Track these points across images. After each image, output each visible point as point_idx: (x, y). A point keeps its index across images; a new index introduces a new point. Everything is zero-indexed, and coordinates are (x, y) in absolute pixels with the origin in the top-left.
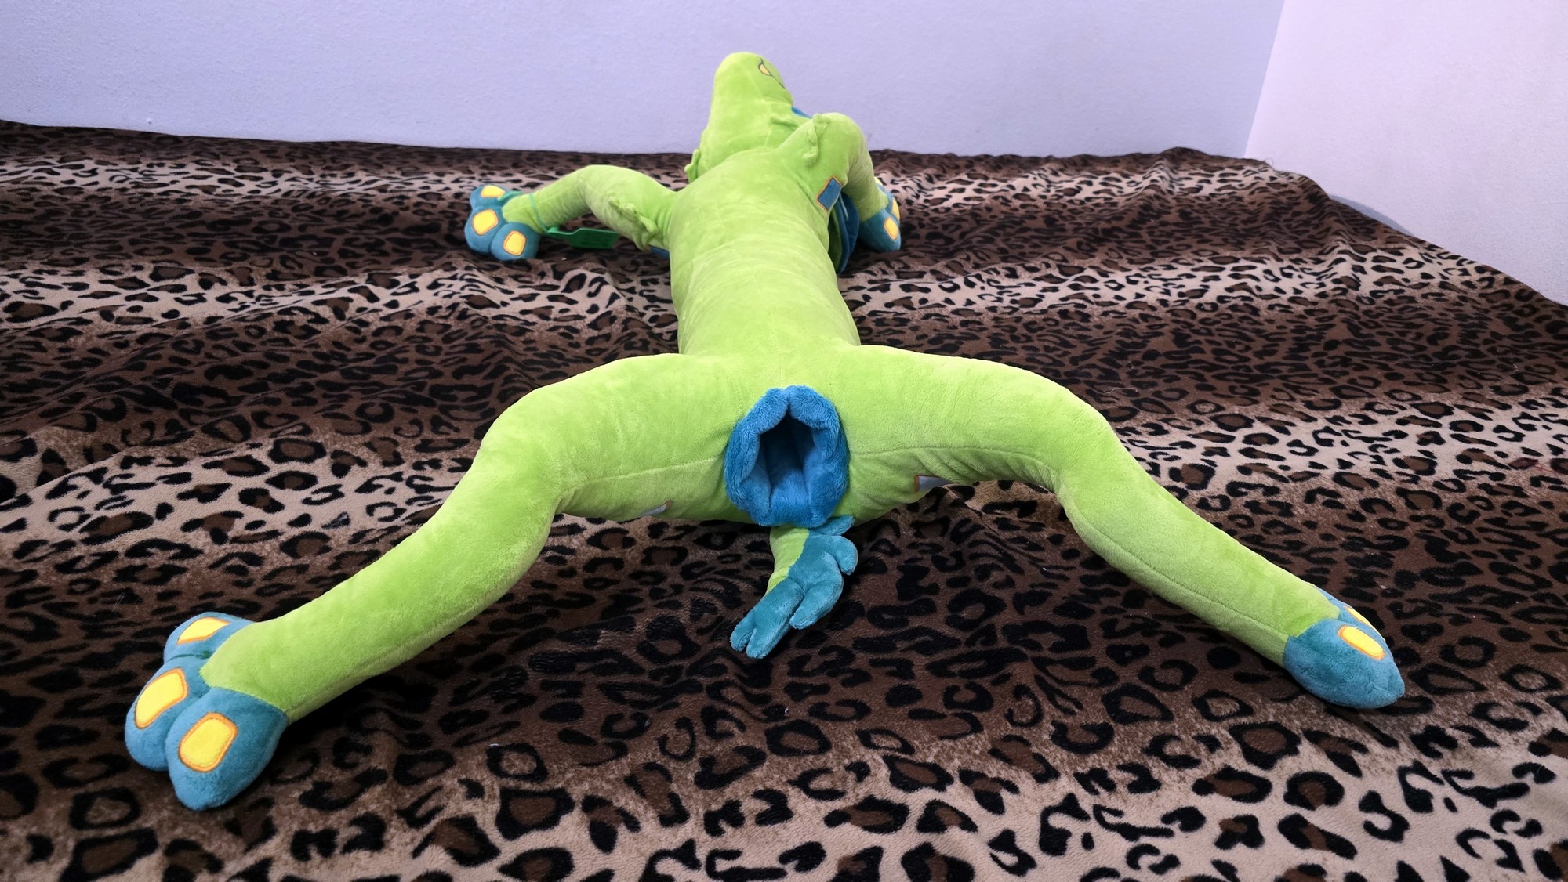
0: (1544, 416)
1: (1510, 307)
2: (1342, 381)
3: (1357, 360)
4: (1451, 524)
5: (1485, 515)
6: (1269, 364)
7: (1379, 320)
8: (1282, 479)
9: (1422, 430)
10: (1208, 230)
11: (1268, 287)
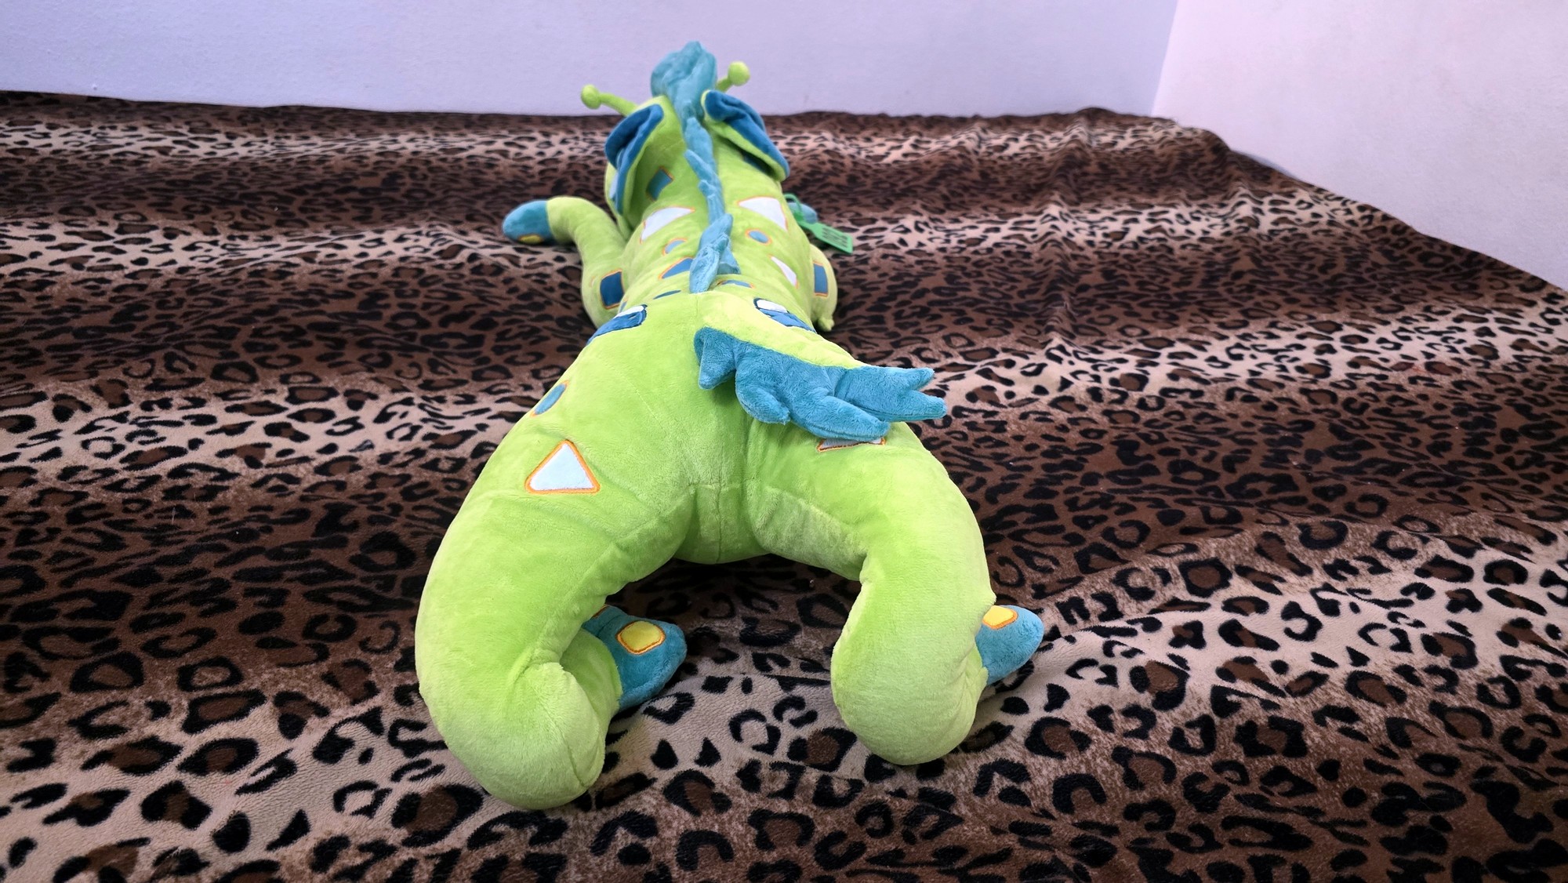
0: (1418, 329)
1: (1387, 241)
2: (1249, 304)
3: (1260, 287)
4: (1347, 415)
5: (1374, 406)
6: (1185, 293)
7: (1277, 254)
8: (1205, 382)
9: (1318, 343)
10: (1124, 180)
11: (1180, 229)
